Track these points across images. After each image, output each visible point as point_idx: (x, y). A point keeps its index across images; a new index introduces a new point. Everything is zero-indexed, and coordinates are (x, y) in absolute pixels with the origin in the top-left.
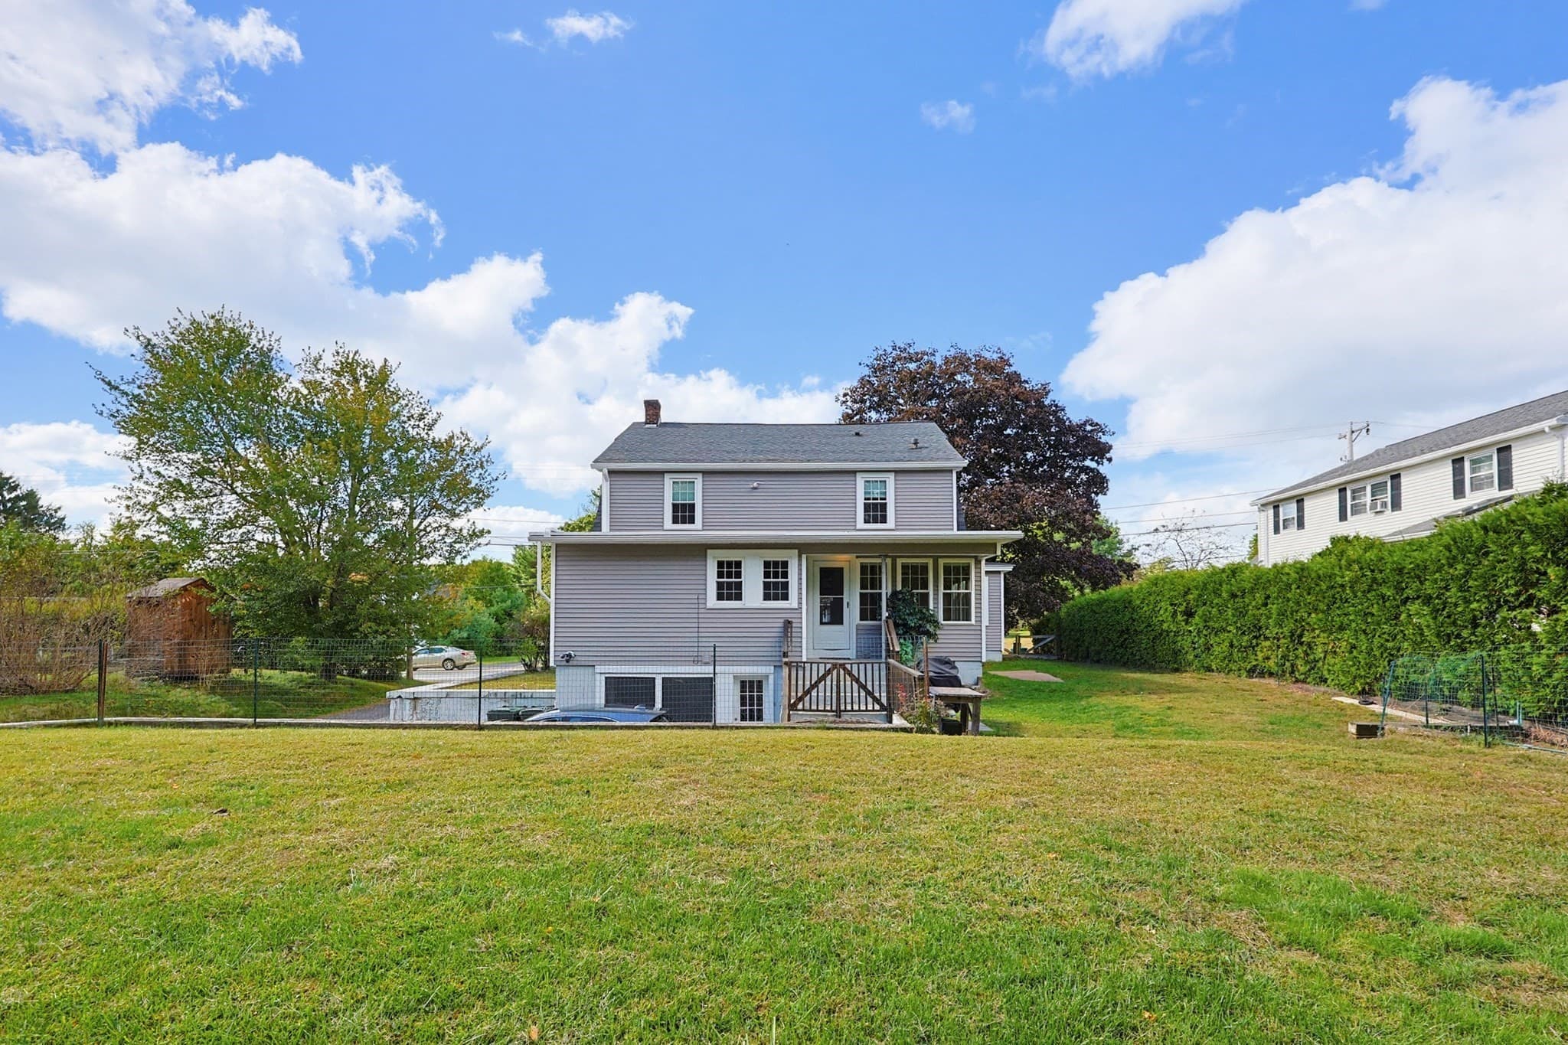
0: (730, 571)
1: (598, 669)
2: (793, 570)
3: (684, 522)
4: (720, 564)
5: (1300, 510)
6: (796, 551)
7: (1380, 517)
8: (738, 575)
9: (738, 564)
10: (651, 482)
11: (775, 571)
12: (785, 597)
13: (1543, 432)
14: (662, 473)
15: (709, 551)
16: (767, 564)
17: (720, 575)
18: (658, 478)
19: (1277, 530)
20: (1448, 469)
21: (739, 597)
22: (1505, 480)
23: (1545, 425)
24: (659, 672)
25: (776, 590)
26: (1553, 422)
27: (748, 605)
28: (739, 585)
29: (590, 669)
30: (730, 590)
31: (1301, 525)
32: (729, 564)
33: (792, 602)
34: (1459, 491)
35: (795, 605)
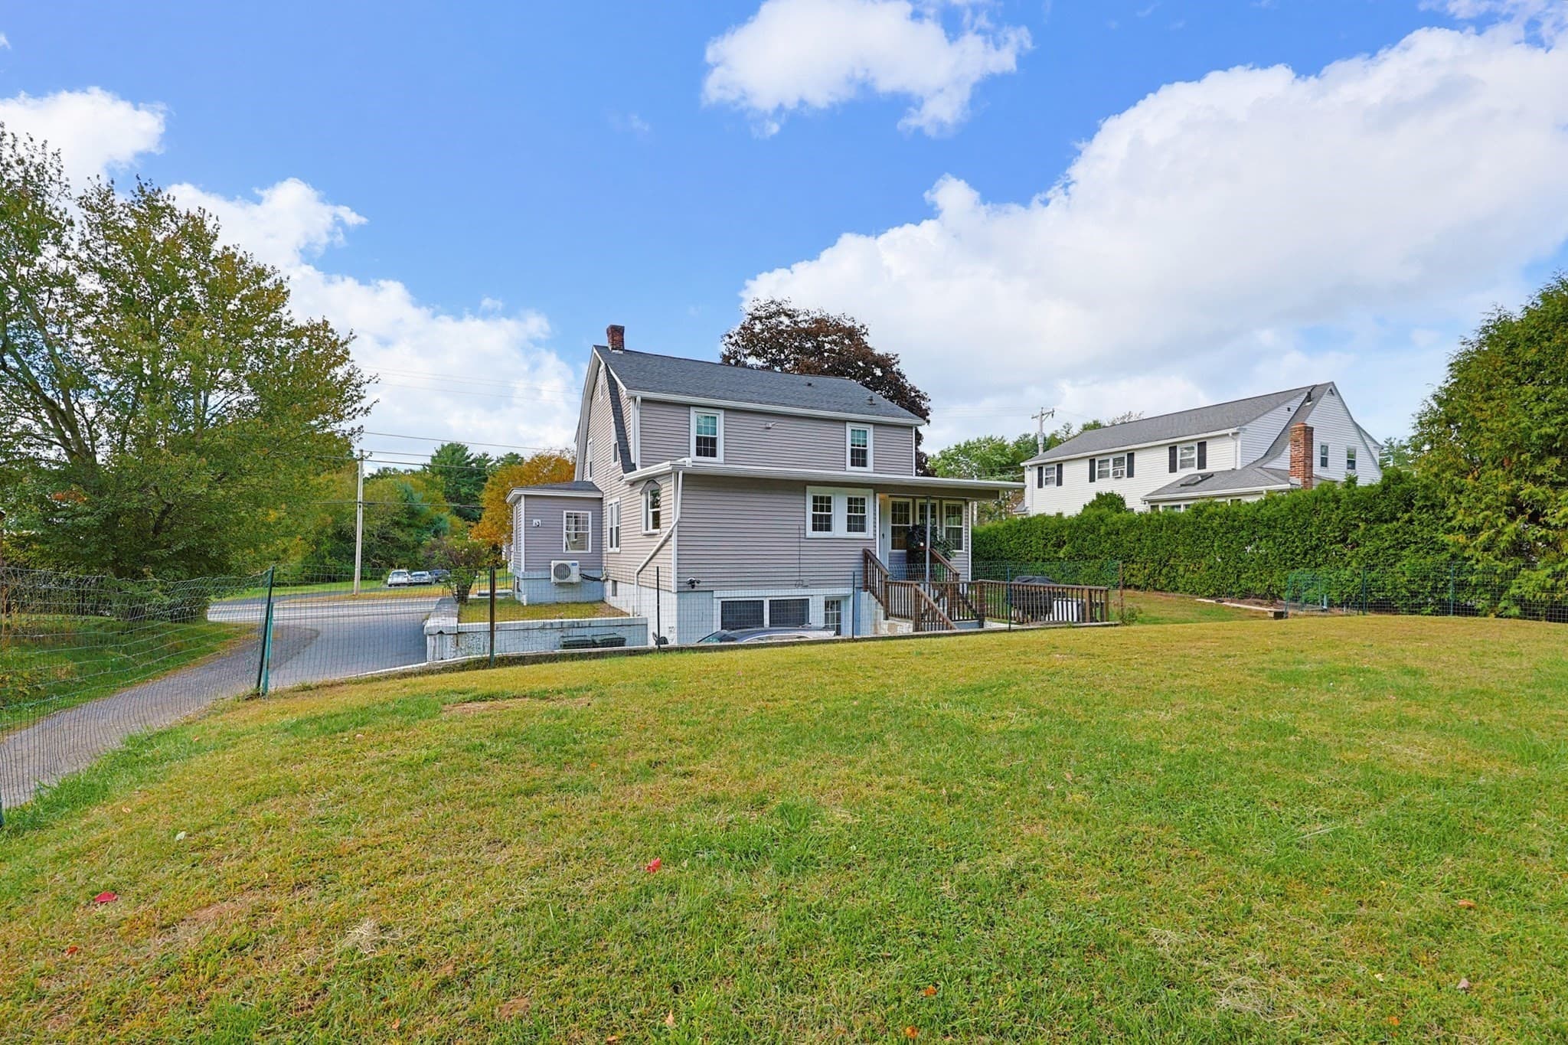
0: (822, 504)
1: (716, 594)
2: (869, 506)
3: (706, 455)
4: (815, 499)
5: (1060, 472)
6: (872, 490)
7: (1119, 481)
8: (829, 509)
9: (829, 500)
10: (681, 412)
11: (855, 506)
12: (863, 529)
13: (1227, 435)
14: (688, 406)
15: (808, 487)
16: (850, 501)
17: (815, 509)
18: (682, 411)
19: (1040, 485)
20: (1166, 452)
21: (828, 528)
22: (1202, 464)
23: (1230, 431)
24: (767, 595)
25: (856, 523)
26: (1234, 430)
27: (838, 535)
28: (828, 518)
29: (708, 595)
30: (822, 523)
31: (1059, 483)
32: (822, 498)
33: (868, 534)
34: (1173, 469)
35: (872, 536)
